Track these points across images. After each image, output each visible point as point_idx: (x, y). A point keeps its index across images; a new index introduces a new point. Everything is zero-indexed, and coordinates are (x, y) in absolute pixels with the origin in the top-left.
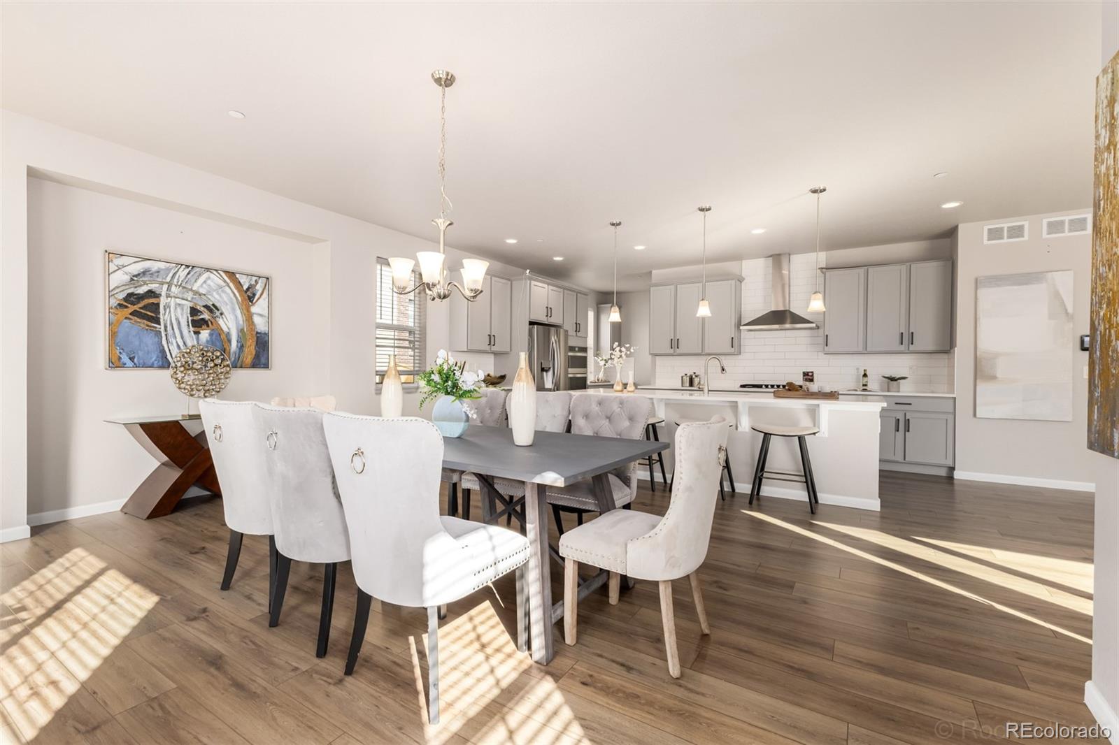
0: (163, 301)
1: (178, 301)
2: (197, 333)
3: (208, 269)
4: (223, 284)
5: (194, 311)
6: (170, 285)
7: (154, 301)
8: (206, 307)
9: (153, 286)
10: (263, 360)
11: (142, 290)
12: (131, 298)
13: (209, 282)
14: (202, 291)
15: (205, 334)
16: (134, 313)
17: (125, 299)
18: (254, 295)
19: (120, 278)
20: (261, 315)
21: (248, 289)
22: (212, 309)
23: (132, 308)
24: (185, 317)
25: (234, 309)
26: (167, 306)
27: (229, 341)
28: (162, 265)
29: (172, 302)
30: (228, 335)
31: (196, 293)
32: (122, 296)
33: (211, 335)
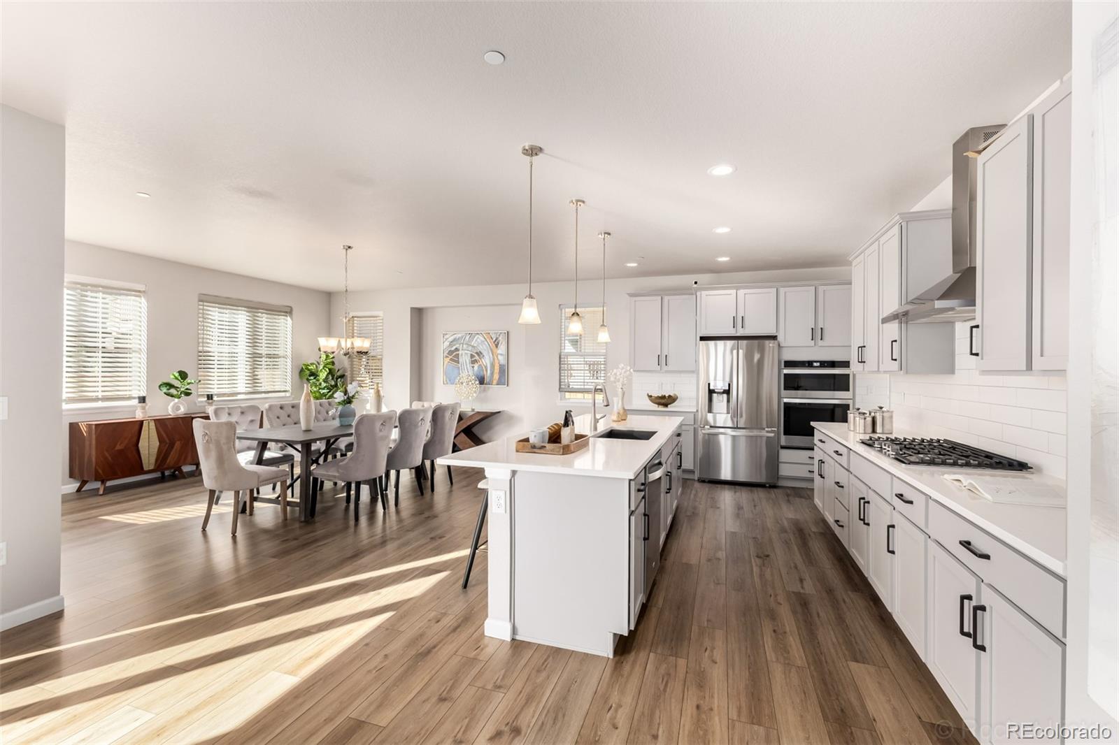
0: (460, 352)
1: (466, 351)
2: (473, 367)
3: (478, 334)
4: (483, 339)
5: (472, 356)
6: (463, 344)
7: (457, 353)
8: (477, 353)
9: (457, 346)
10: (503, 381)
11: (453, 349)
12: (450, 353)
13: (478, 340)
14: (475, 345)
15: (476, 366)
16: (451, 359)
17: (448, 354)
18: (498, 343)
19: (447, 344)
20: (501, 355)
21: (495, 341)
22: (479, 354)
23: (451, 357)
24: (468, 359)
25: (489, 353)
26: (462, 355)
27: (487, 371)
28: (460, 335)
29: (464, 352)
30: (486, 367)
31: (474, 347)
32: (447, 352)
33: (478, 367)
